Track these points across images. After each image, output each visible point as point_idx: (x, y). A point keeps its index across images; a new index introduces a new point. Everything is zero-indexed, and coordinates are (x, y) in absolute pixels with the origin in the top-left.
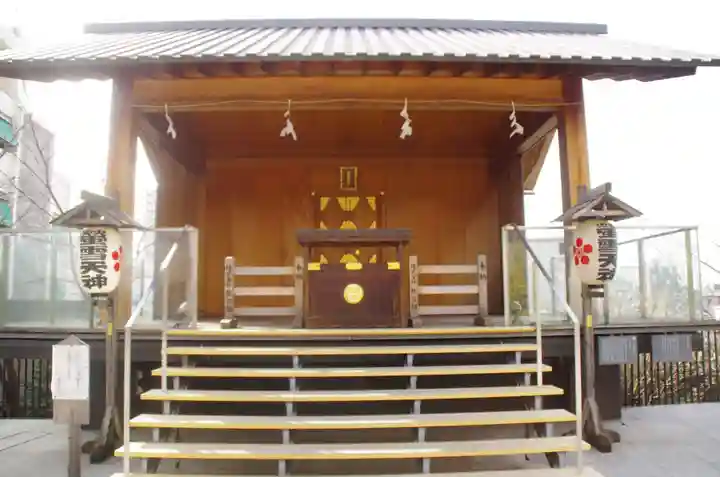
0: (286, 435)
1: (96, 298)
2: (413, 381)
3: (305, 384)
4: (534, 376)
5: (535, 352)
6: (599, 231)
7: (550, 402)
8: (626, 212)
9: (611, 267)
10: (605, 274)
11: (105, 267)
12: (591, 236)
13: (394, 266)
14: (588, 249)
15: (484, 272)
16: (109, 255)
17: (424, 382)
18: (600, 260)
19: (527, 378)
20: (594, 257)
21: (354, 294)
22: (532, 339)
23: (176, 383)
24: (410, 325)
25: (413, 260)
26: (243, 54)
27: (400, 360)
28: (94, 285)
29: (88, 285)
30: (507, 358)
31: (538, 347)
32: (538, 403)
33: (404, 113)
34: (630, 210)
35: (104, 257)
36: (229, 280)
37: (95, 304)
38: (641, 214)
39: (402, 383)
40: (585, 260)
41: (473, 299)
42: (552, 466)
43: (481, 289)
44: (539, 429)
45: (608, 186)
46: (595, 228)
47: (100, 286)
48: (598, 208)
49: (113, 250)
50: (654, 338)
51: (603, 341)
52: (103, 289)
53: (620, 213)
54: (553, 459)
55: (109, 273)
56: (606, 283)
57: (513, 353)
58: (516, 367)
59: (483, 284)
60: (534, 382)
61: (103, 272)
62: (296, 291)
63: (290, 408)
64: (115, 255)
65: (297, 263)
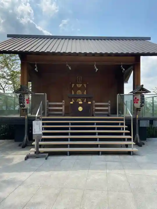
0: (69, 139)
1: (23, 110)
2: (96, 128)
3: (72, 129)
4: (123, 128)
5: (123, 123)
7: (127, 134)
8: (147, 91)
9: (143, 104)
10: (141, 106)
12: (139, 97)
13: (89, 103)
14: (138, 100)
15: (110, 104)
16: (25, 100)
17: (99, 129)
18: (141, 103)
19: (122, 129)
20: (139, 102)
21: (80, 109)
22: (123, 120)
24: (93, 116)
25: (94, 102)
27: (93, 124)
30: (118, 124)
31: (124, 122)
32: (124, 134)
36: (47, 105)
38: (151, 92)
39: (94, 129)
40: (137, 103)
41: (107, 110)
42: (126, 148)
43: (109, 108)
44: (124, 140)
45: (143, 85)
46: (140, 95)
48: (140, 90)
50: (154, 121)
51: (141, 121)
52: (24, 108)
53: (145, 92)
54: (127, 146)
55: (26, 104)
56: (141, 108)
57: (119, 123)
58: (119, 126)
59: (109, 107)
60: (123, 130)
61: (24, 104)
62: (63, 108)
63: (69, 134)
64: (27, 100)
65: (63, 102)
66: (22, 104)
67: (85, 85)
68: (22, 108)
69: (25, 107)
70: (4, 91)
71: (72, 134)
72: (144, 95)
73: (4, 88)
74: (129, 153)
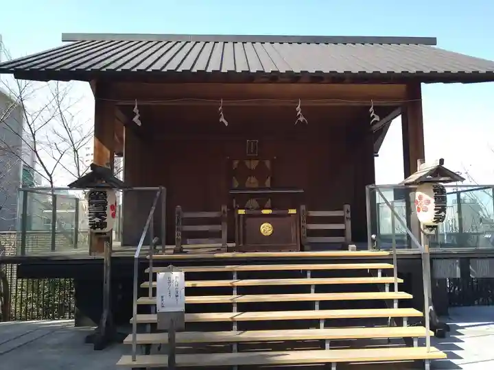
1: (100, 236)
2: (313, 288)
4: (392, 285)
5: (392, 270)
6: (435, 191)
7: (403, 304)
8: (454, 177)
9: (443, 214)
10: (438, 219)
11: (106, 215)
12: (429, 194)
13: (292, 211)
15: (349, 215)
18: (435, 210)
19: (387, 287)
20: (431, 207)
22: (389, 260)
25: (303, 208)
27: (302, 274)
28: (98, 227)
29: (93, 228)
31: (394, 267)
32: (395, 303)
35: (105, 209)
36: (178, 220)
37: (100, 239)
40: (426, 210)
43: (347, 226)
45: (442, 161)
46: (432, 189)
47: (102, 228)
49: (111, 204)
50: (471, 261)
52: (105, 230)
53: (447, 179)
55: (109, 219)
57: (376, 270)
58: (379, 279)
59: (349, 223)
60: (392, 290)
61: (105, 219)
62: (224, 228)
64: (112, 208)
65: (222, 209)
66: (97, 220)
67: (268, 163)
68: (99, 230)
69: (106, 226)
70: (51, 182)
72: (446, 188)
73: (50, 173)
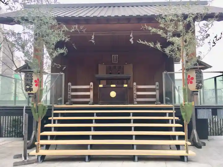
1: (30, 95)
2: (132, 121)
3: (97, 121)
4: (172, 120)
5: (172, 113)
6: (196, 73)
7: (177, 129)
8: (206, 66)
9: (200, 85)
10: (198, 87)
11: (32, 85)
12: (193, 74)
13: (125, 86)
14: (192, 78)
15: (158, 87)
16: (33, 81)
17: (135, 121)
18: (196, 82)
19: (170, 121)
20: (194, 81)
21: (113, 94)
22: (171, 109)
23: (56, 122)
25: (135, 84)
26: (78, 16)
27: (128, 114)
29: (26, 91)
30: (164, 114)
31: (173, 111)
32: (173, 129)
33: (131, 36)
34: (208, 66)
35: (32, 82)
36: (69, 90)
37: (30, 97)
38: (212, 67)
39: (128, 121)
40: (191, 83)
41: (154, 96)
42: (178, 150)
43: (157, 93)
47: (30, 91)
49: (35, 80)
50: (218, 110)
51: (199, 111)
52: (32, 92)
53: (203, 66)
54: (178, 147)
55: (34, 87)
56: (199, 90)
57: (166, 113)
58: (167, 118)
60: (172, 123)
61: (31, 87)
62: (91, 93)
63: (92, 129)
64: (36, 81)
65: (91, 85)
66: (28, 87)
68: (29, 92)
69: (32, 90)
71: (96, 129)
74: (182, 159)
